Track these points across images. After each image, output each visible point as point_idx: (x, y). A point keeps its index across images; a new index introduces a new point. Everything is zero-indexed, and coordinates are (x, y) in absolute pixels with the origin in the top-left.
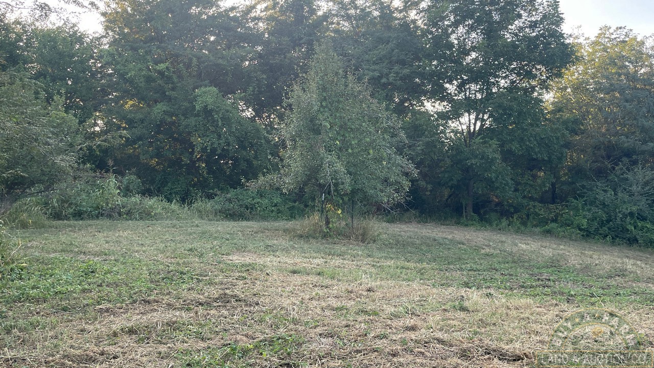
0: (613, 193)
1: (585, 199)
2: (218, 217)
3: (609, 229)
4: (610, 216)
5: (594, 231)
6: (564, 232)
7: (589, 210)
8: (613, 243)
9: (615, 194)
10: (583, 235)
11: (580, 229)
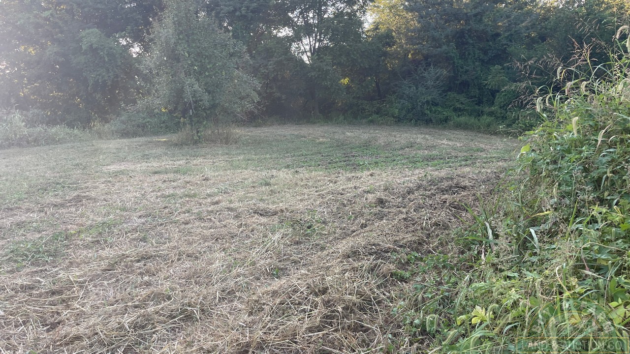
0: (415, 88)
1: (397, 94)
2: (116, 136)
3: (413, 114)
4: (414, 105)
5: (403, 117)
6: (382, 120)
7: (399, 103)
8: (416, 125)
9: (417, 89)
10: (396, 121)
11: (394, 117)
